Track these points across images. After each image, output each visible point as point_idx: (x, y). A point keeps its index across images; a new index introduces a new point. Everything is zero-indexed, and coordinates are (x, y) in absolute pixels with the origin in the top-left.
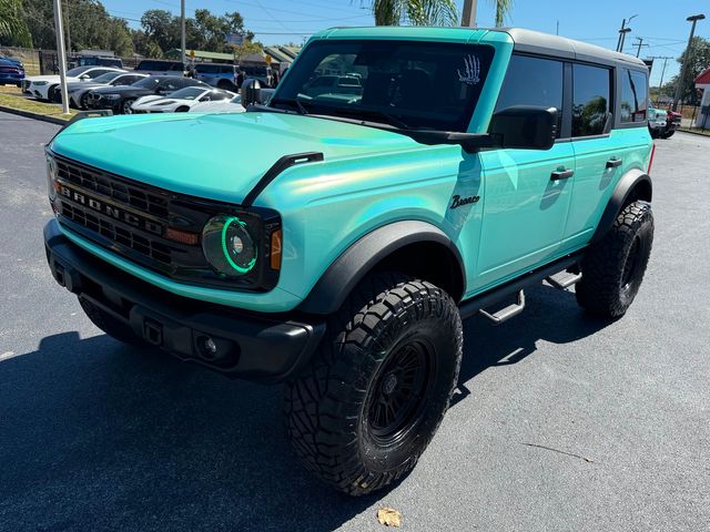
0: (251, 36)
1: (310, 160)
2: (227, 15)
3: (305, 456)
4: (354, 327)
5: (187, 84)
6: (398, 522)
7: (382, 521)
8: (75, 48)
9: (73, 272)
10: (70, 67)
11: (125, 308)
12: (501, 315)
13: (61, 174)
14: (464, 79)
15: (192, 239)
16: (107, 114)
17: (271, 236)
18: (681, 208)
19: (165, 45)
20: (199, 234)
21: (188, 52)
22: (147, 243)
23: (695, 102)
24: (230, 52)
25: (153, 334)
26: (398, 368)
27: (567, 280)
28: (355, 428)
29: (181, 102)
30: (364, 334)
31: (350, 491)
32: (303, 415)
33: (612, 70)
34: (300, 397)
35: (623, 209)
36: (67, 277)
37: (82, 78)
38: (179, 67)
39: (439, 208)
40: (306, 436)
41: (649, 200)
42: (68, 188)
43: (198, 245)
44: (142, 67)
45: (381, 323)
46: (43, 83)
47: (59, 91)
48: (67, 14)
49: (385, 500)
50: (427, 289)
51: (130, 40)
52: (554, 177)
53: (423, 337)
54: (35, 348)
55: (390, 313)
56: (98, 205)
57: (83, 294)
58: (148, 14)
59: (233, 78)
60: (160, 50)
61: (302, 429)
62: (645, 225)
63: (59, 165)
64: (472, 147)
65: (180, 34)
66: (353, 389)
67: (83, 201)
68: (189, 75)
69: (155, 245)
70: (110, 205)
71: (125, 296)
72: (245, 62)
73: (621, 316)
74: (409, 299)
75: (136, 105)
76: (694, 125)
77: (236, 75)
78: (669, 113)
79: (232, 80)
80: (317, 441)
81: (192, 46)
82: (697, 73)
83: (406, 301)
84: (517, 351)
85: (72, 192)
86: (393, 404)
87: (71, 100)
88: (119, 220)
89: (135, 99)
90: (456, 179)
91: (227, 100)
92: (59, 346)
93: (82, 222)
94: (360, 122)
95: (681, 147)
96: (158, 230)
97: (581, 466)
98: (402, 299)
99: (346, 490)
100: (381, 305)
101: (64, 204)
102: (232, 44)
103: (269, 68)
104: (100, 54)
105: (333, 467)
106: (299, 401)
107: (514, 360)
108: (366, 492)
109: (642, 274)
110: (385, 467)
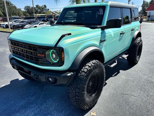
0: (48, 10)
1: (68, 35)
2: (43, 5)
3: (73, 102)
4: (82, 72)
5: (36, 21)
6: (95, 115)
7: (92, 115)
8: (10, 16)
9: (17, 66)
10: (10, 20)
11: (29, 73)
12: (112, 66)
13: (12, 44)
14: (100, 14)
15: (44, 56)
16: (20, 29)
17: (62, 53)
18: (146, 38)
19: (30, 13)
20: (45, 54)
21: (35, 14)
22: (33, 58)
23: (146, 15)
24: (44, 14)
25: (37, 78)
26: (92, 80)
27: (125, 56)
28: (84, 95)
29: (35, 25)
30: (84, 73)
31: (84, 109)
32: (72, 93)
33: (131, 9)
34: (71, 89)
35: (136, 40)
36: (15, 67)
37: (13, 22)
38: (34, 18)
39: (97, 43)
40: (73, 98)
41: (141, 37)
42: (14, 47)
43: (45, 57)
44: (25, 19)
45: (88, 70)
46: (4, 24)
47: (8, 25)
48: (8, 9)
49: (92, 110)
50: (97, 62)
51: (22, 13)
52: (121, 34)
53: (97, 72)
54: (9, 83)
55: (89, 68)
56: (21, 50)
57: (19, 70)
58: (25, 7)
59: (46, 19)
60: (29, 15)
61: (72, 96)
62: (141, 43)
63: (11, 42)
64: (103, 29)
65: (33, 11)
66: (83, 86)
67: (17, 49)
68: (36, 19)
69: (35, 58)
70: (24, 50)
71: (29, 70)
72: (48, 15)
73: (137, 63)
74: (93, 64)
75: (25, 27)
76: (146, 20)
77: (46, 18)
78: (141, 18)
79: (45, 20)
80: (76, 98)
81: (36, 13)
82: (145, 9)
83: (93, 65)
84: (116, 73)
85: (15, 47)
86: (91, 88)
87: (11, 27)
88: (26, 53)
89: (25, 26)
90: (100, 36)
91: (45, 24)
92: (14, 82)
93: (18, 54)
94: (77, 26)
95: (144, 25)
96: (35, 54)
97: (134, 98)
98: (92, 64)
99: (83, 109)
100: (87, 66)
101: (13, 50)
102: (45, 12)
103: (53, 16)
104: (16, 17)
105: (80, 104)
106: (71, 90)
107: (115, 75)
108: (87, 109)
109: (141, 53)
110: (91, 102)
